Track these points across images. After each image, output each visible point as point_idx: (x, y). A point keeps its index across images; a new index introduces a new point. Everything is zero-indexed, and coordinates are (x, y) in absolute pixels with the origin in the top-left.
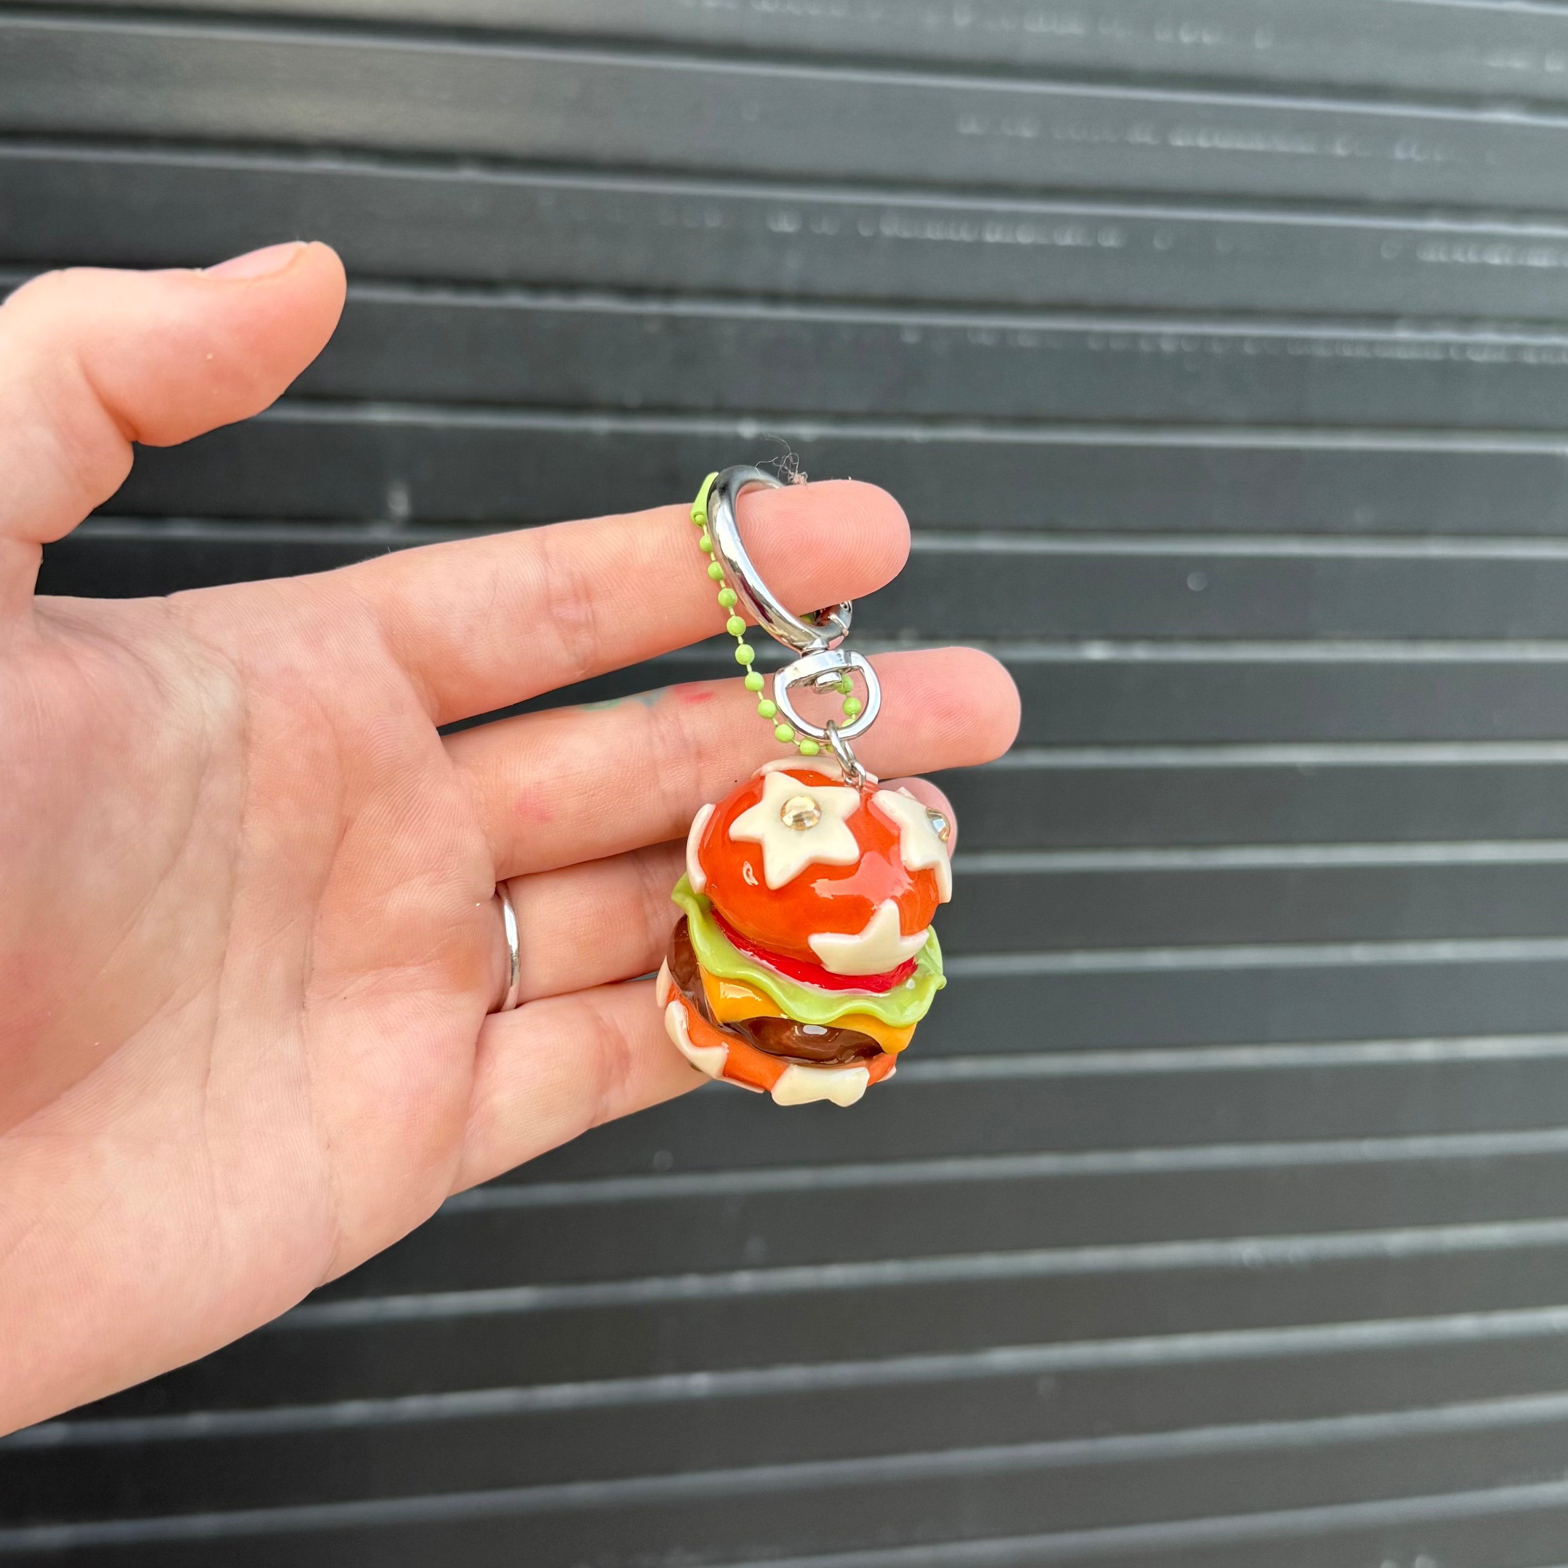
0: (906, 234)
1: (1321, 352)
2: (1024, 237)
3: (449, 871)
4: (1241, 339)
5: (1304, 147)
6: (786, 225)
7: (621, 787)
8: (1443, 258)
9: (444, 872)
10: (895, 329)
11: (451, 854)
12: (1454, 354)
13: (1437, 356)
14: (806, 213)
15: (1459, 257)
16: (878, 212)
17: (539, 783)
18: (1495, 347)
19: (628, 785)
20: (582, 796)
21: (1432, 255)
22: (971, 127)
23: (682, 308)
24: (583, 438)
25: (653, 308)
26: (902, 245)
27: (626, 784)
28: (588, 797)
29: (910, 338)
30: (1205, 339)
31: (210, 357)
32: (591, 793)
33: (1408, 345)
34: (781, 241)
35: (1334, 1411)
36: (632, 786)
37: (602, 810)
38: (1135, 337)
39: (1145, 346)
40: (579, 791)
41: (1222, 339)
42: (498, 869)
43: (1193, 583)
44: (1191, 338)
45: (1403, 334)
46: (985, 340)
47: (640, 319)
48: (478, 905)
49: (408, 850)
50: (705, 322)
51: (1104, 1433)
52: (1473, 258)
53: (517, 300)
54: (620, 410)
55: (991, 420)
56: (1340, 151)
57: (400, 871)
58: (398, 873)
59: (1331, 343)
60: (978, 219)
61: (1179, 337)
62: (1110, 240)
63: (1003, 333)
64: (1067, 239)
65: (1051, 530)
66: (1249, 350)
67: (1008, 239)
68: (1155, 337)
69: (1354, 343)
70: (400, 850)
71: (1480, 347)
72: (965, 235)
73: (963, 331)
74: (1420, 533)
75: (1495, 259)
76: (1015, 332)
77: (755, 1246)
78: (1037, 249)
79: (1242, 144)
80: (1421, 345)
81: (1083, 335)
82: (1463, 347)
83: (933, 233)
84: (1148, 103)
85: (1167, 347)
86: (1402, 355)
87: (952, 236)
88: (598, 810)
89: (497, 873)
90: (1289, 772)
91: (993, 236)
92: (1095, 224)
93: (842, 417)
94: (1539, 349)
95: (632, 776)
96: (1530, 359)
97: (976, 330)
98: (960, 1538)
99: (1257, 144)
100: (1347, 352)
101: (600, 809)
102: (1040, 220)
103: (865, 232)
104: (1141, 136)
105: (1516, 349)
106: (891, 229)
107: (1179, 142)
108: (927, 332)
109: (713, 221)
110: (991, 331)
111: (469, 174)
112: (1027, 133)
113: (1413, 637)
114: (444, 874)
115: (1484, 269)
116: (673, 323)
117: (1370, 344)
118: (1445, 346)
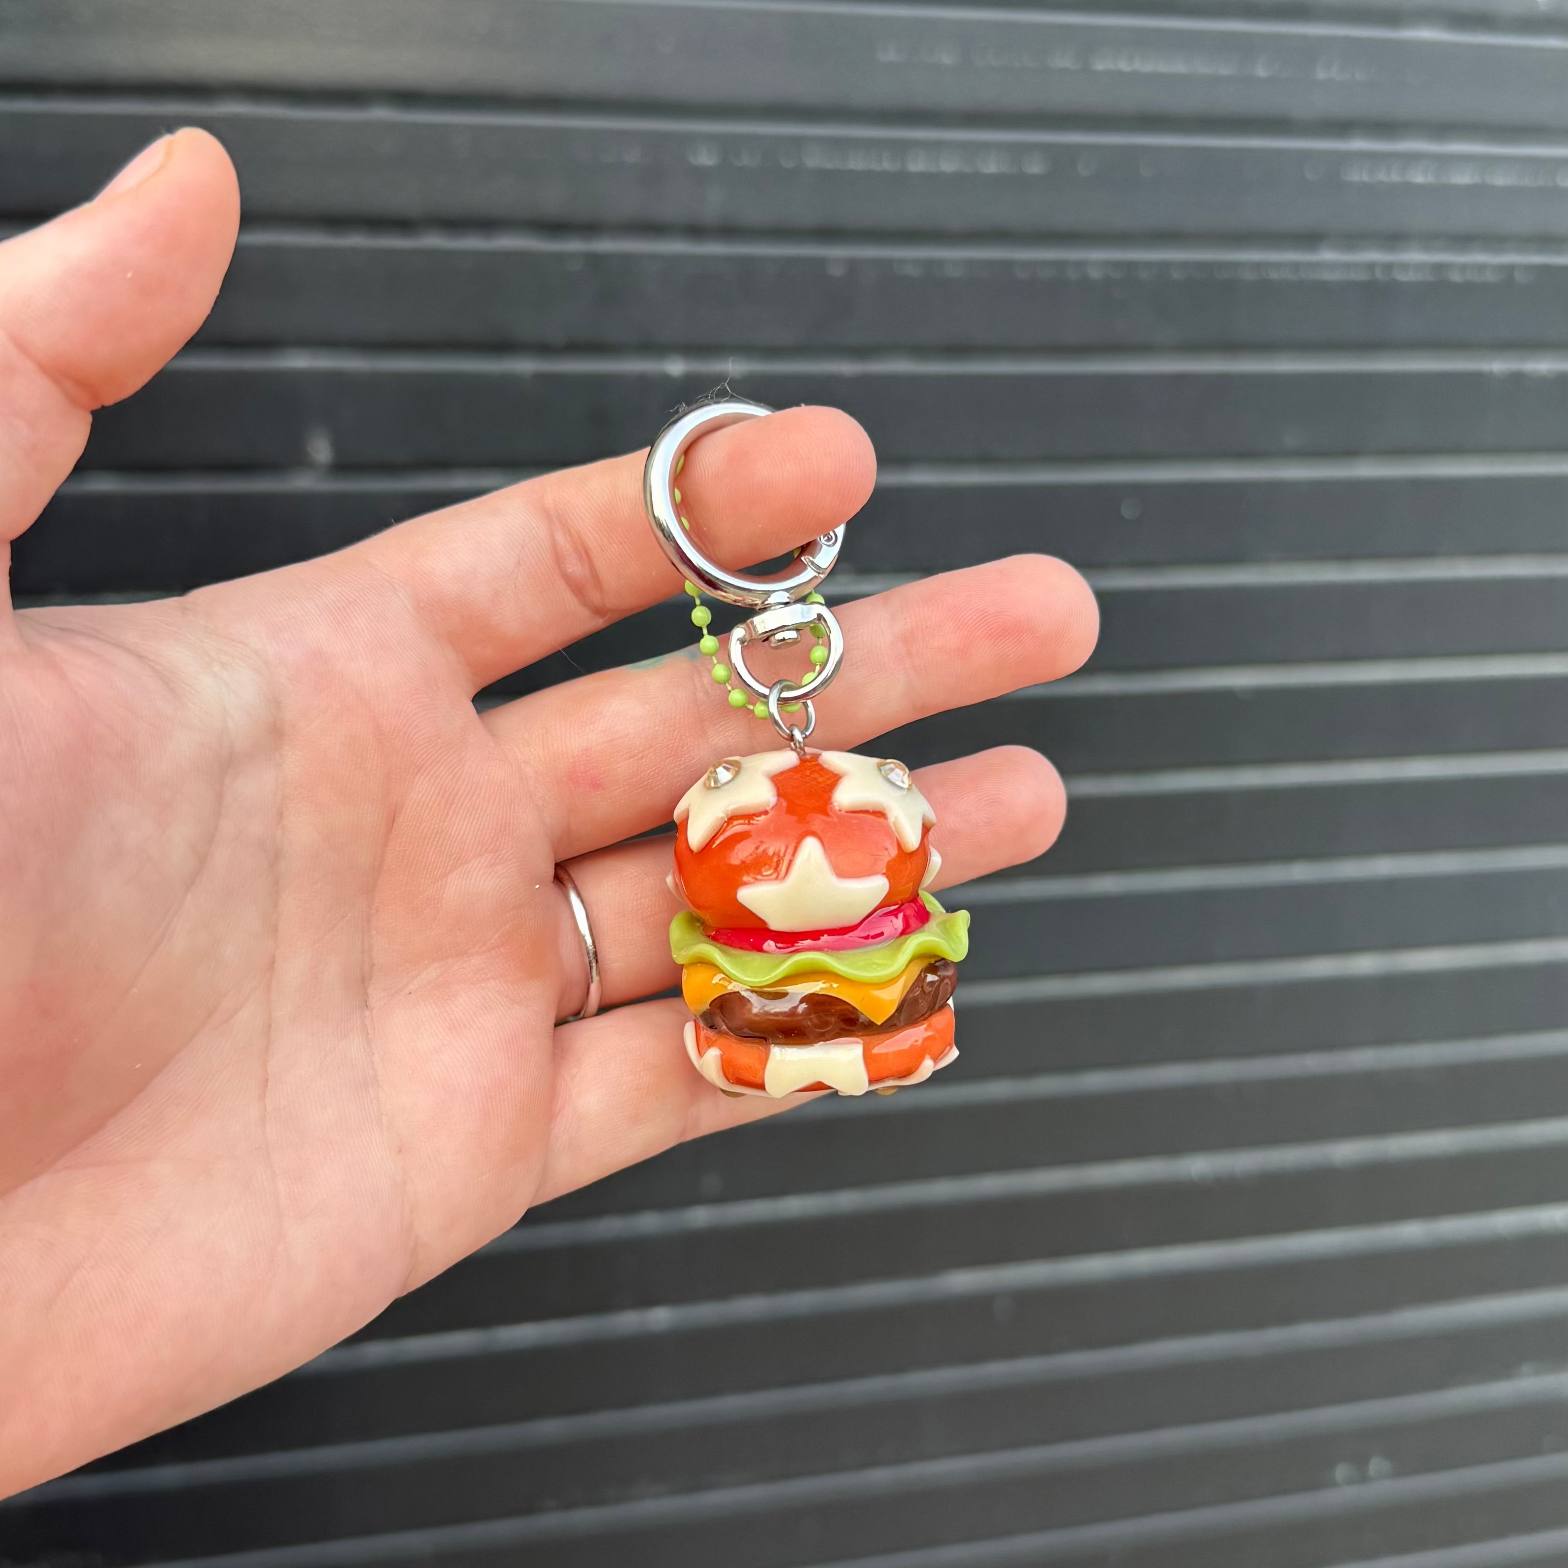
0: (828, 165)
1: (1248, 276)
2: (948, 165)
3: (504, 851)
4: (1168, 264)
5: (1225, 70)
6: (706, 158)
7: (670, 746)
8: (1365, 178)
9: (498, 853)
10: (822, 262)
11: (505, 833)
12: (1379, 275)
13: (1362, 276)
14: (727, 145)
15: (1382, 177)
16: (798, 142)
17: (587, 750)
18: (1421, 266)
19: (676, 744)
20: (631, 760)
21: (1357, 176)
22: (889, 56)
23: (605, 245)
24: (508, 382)
25: (574, 246)
26: (824, 176)
27: (674, 743)
28: (638, 760)
29: (837, 271)
30: (1131, 265)
32: (640, 755)
33: (1332, 266)
34: (701, 175)
35: (1287, 1318)
36: (680, 744)
37: (653, 772)
38: (1061, 265)
39: (1072, 275)
40: (628, 755)
41: (1148, 265)
42: (555, 849)
43: (1128, 511)
44: (1117, 265)
45: (1328, 255)
46: (911, 271)
47: (560, 257)
48: (537, 886)
49: (462, 832)
50: (627, 259)
51: (1061, 1349)
52: (1395, 177)
53: (434, 241)
54: (543, 349)
55: (920, 351)
56: (1261, 72)
57: (455, 856)
58: (453, 858)
59: (1257, 266)
60: (902, 148)
61: (1107, 263)
62: (1035, 167)
63: (929, 264)
64: (991, 167)
65: (985, 460)
66: (1176, 275)
67: (932, 169)
68: (1080, 265)
69: (1278, 266)
70: (453, 834)
71: (1405, 267)
72: (887, 165)
73: (889, 262)
74: (1350, 453)
75: (1419, 177)
76: (941, 263)
77: (711, 1182)
78: (959, 178)
79: (1162, 67)
80: (1347, 266)
81: (1008, 265)
82: (1388, 267)
83: (857, 163)
84: (1068, 27)
85: (1095, 274)
86: (1328, 276)
87: (875, 166)
88: (649, 773)
89: (555, 852)
90: (1226, 696)
91: (917, 165)
92: (1019, 150)
93: (772, 352)
94: (1464, 268)
95: (679, 734)
96: (1456, 277)
97: (902, 261)
98: (924, 1457)
99: (1179, 67)
100: (1274, 275)
101: (651, 772)
102: (964, 146)
103: (788, 164)
104: (1063, 61)
105: (1439, 267)
106: (814, 160)
107: (1100, 66)
108: (853, 265)
109: (633, 156)
110: (916, 262)
111: (380, 113)
112: (947, 59)
113: (1347, 556)
114: (499, 855)
115: (1410, 188)
116: (595, 260)
117: (1296, 266)
118: (1371, 266)
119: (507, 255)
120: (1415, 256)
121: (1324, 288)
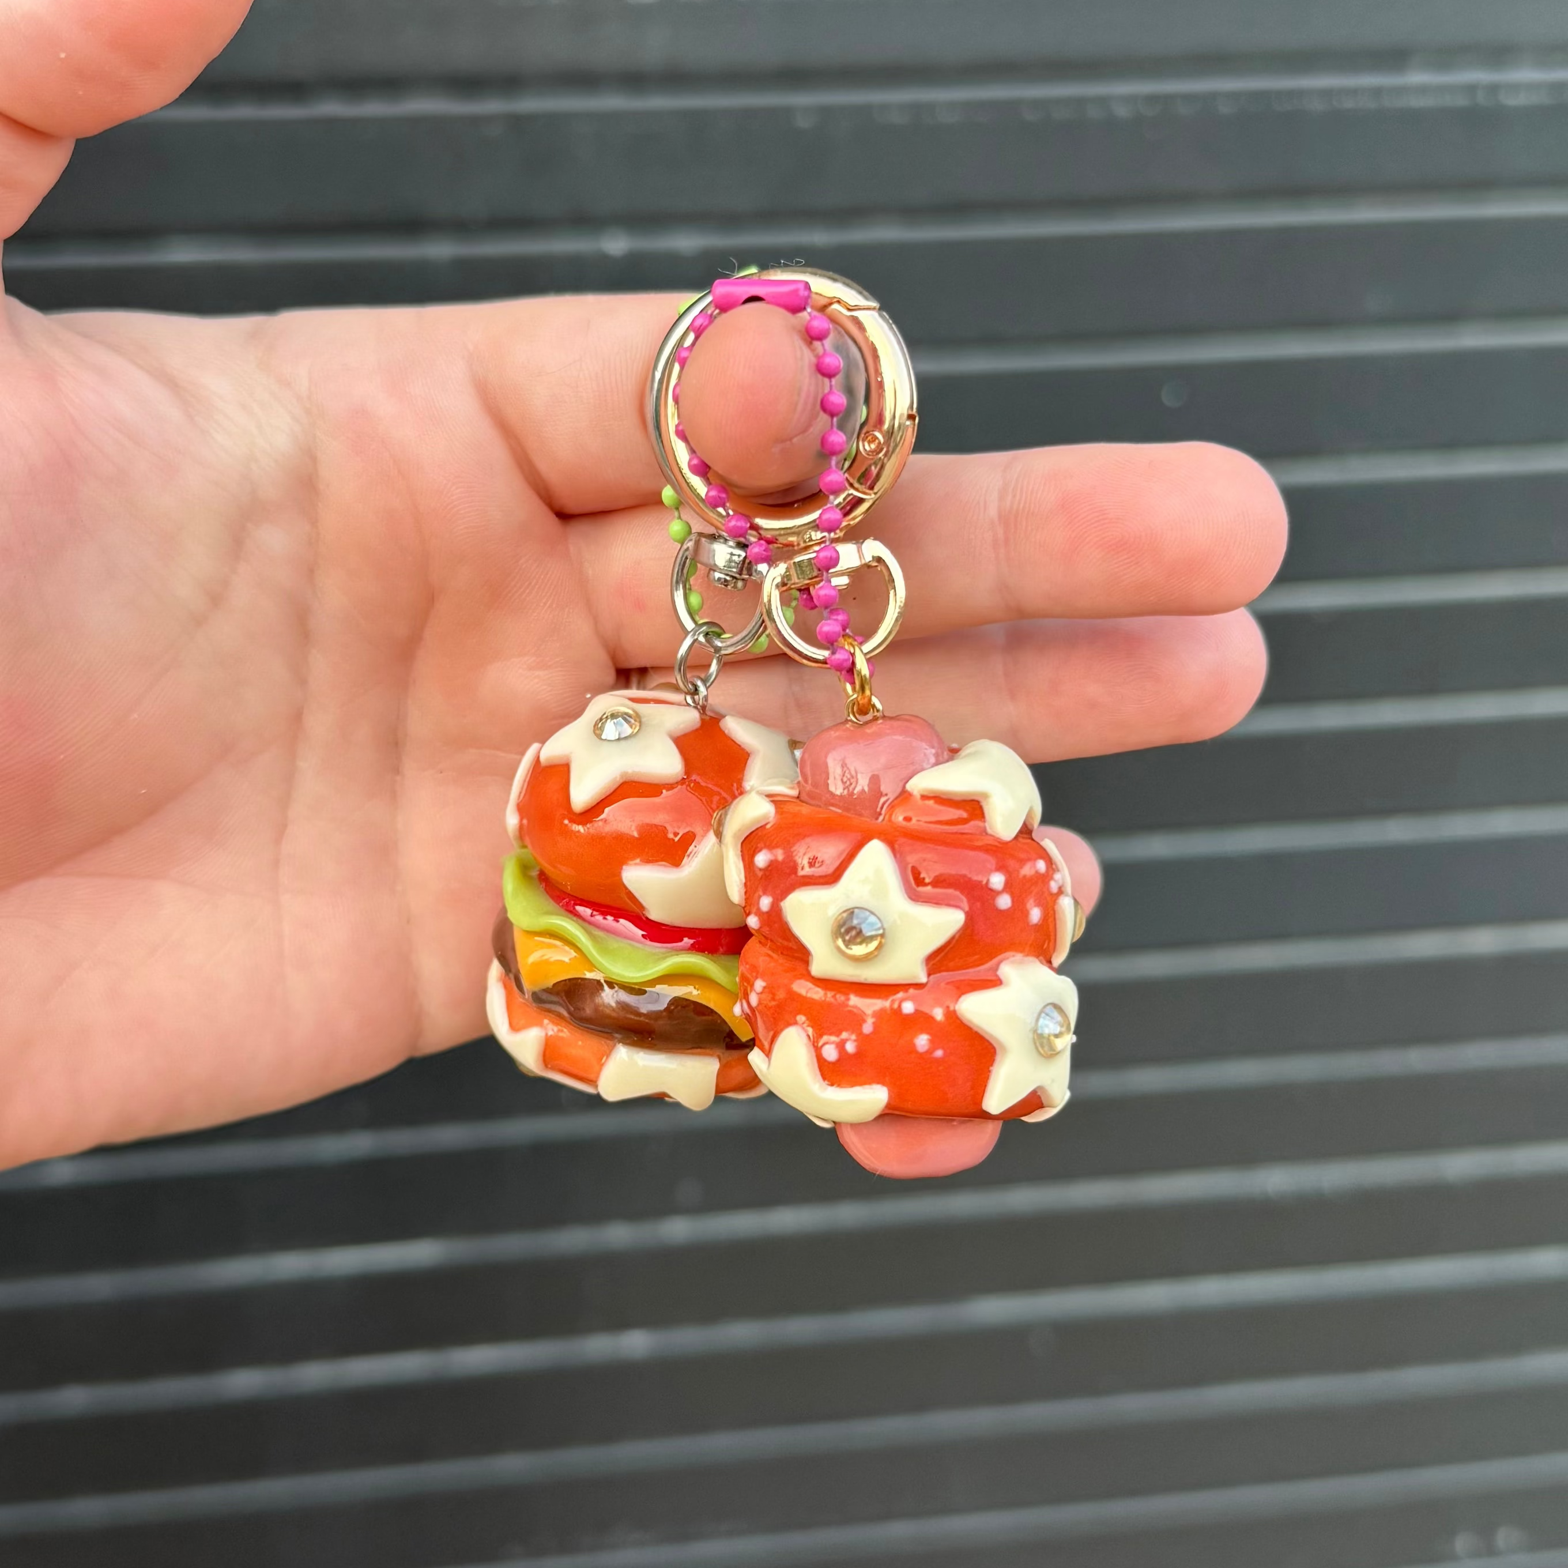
1: (1317, 106)
4: (1213, 96)
10: (788, 111)
12: (1481, 99)
13: (1461, 101)
18: (1531, 87)
23: (529, 104)
24: (420, 268)
25: (493, 106)
29: (804, 122)
30: (1168, 99)
31: (63, 55)
33: (1423, 90)
34: (639, 14)
38: (1080, 102)
39: (1093, 113)
41: (1189, 98)
43: (1169, 398)
44: (1152, 99)
45: (1417, 77)
46: (895, 117)
47: (475, 121)
54: (461, 229)
59: (1327, 93)
61: (1135, 98)
63: (917, 109)
66: (1225, 109)
68: (1103, 101)
69: (1354, 92)
71: (1515, 88)
73: (866, 109)
80: (1441, 89)
81: (1012, 106)
82: (1493, 89)
85: (1122, 112)
86: (1417, 102)
93: (731, 221)
97: (884, 106)
100: (1349, 104)
108: (825, 112)
116: (517, 122)
117: (1377, 92)
118: (1471, 89)
119: (414, 121)
120: (1526, 74)
121: (1413, 118)
